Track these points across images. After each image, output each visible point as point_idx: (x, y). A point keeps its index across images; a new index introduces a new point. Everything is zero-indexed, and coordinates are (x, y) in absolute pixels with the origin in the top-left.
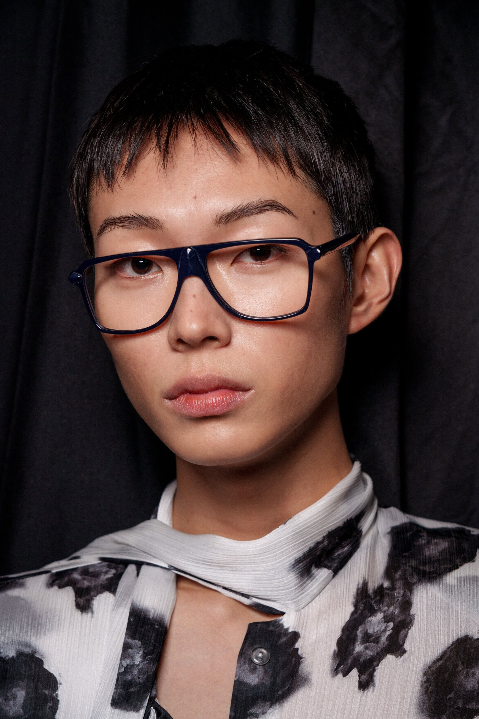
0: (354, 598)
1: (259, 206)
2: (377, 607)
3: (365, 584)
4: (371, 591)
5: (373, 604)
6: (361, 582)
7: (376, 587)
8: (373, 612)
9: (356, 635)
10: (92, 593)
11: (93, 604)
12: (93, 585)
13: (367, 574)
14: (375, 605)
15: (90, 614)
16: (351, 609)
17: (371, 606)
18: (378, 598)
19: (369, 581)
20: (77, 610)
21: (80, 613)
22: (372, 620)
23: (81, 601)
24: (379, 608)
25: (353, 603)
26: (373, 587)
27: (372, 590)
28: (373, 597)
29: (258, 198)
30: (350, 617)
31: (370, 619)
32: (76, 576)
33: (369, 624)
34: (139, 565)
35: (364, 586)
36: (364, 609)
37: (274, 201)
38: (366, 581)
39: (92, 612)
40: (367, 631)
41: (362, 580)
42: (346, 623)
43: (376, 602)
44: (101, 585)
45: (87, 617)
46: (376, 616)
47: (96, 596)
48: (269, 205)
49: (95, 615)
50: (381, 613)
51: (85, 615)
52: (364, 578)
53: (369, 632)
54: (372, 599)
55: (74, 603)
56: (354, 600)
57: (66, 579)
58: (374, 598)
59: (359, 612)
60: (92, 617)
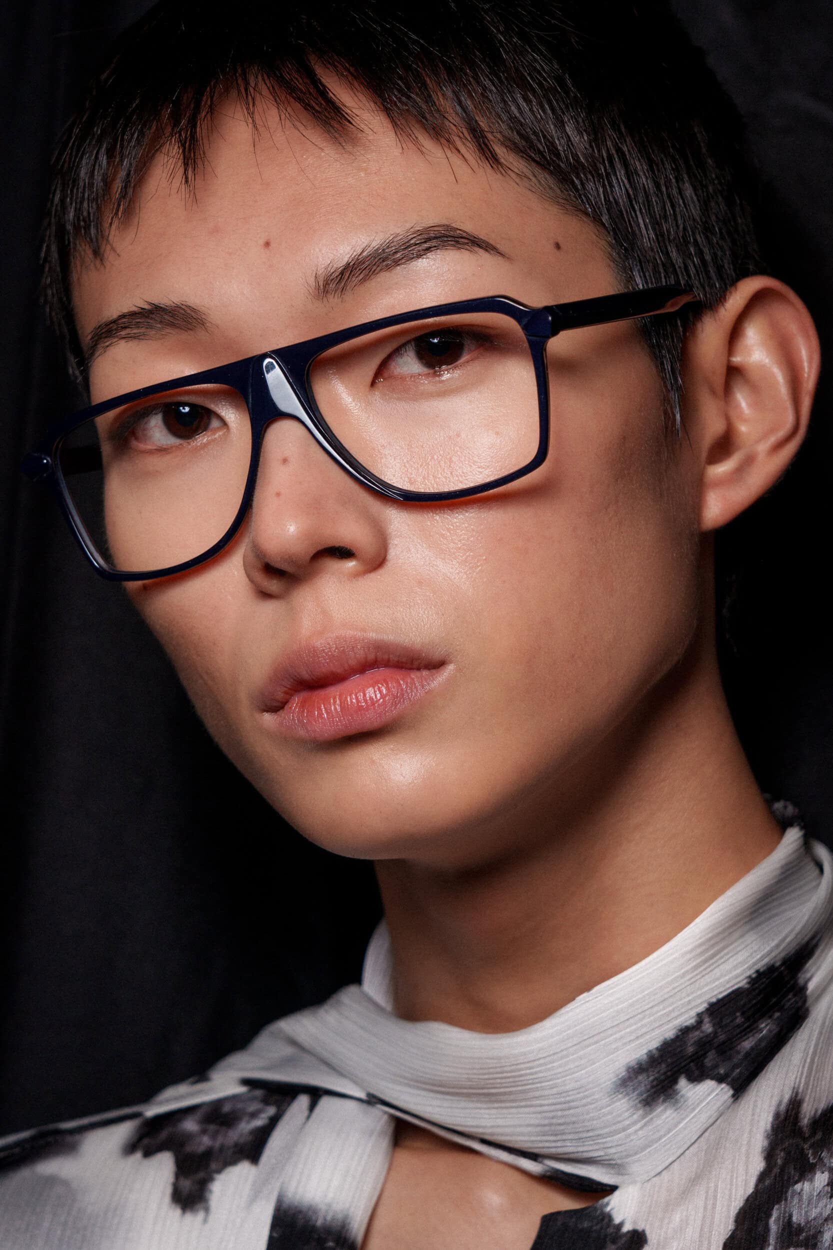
0: (768, 1137)
1: (412, 242)
2: (814, 1159)
3: (795, 1104)
4: (805, 1121)
5: (806, 1152)
6: (787, 1097)
7: (820, 1112)
8: (806, 1170)
9: (767, 1229)
10: (213, 1166)
11: (211, 1192)
12: (217, 1144)
13: (803, 1080)
14: (810, 1152)
15: (201, 1215)
16: (758, 1165)
17: (803, 1156)
18: (819, 1136)
19: (807, 1099)
20: (173, 1206)
21: (178, 1211)
22: (802, 1190)
23: (187, 1184)
24: (821, 1159)
25: (765, 1150)
26: (813, 1113)
27: (809, 1119)
28: (807, 1135)
29: (408, 226)
30: (757, 1185)
31: (798, 1187)
32: (190, 1125)
33: (796, 1201)
34: (316, 1094)
35: (793, 1109)
36: (786, 1163)
37: (448, 227)
38: (799, 1098)
39: (207, 1210)
40: (791, 1216)
41: (790, 1093)
42: (747, 1200)
43: (812, 1146)
44: (236, 1145)
45: (193, 1220)
46: (811, 1180)
47: (219, 1171)
48: (435, 238)
49: (211, 1217)
50: (823, 1173)
51: (189, 1217)
52: (794, 1088)
53: (794, 1219)
54: (805, 1140)
55: (169, 1190)
56: (766, 1143)
57: (164, 1135)
58: (810, 1137)
59: (776, 1170)
60: (205, 1221)
